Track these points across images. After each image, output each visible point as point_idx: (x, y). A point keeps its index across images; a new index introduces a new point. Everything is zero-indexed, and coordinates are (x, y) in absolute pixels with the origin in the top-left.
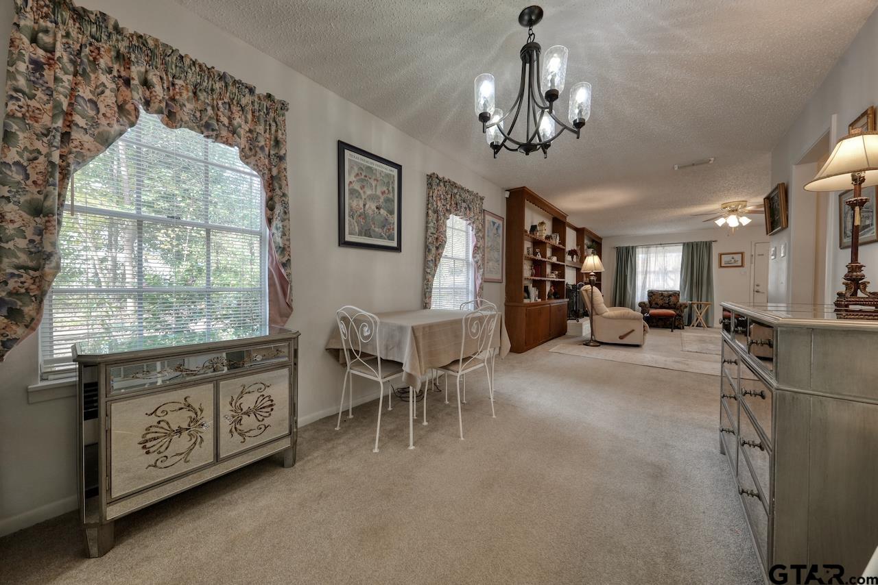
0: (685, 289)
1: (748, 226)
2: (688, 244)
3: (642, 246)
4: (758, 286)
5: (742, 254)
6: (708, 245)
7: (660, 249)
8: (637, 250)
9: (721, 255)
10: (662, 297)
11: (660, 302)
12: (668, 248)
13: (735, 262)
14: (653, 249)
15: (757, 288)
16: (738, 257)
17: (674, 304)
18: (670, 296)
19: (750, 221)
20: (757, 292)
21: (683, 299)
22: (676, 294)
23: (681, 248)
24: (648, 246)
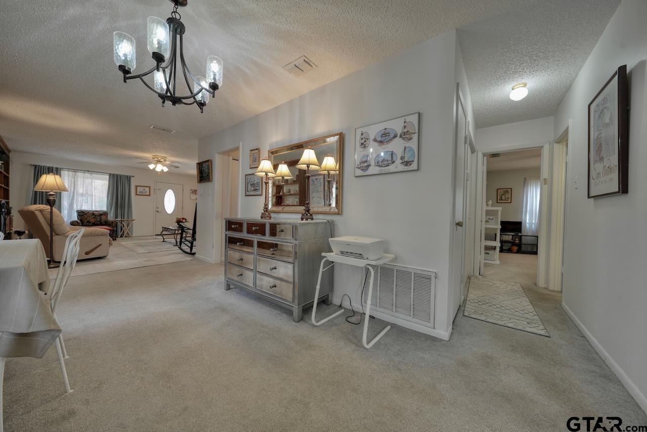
0: (111, 209)
1: (167, 172)
2: (113, 175)
3: (69, 170)
4: (158, 208)
5: (149, 187)
6: (129, 178)
7: (87, 175)
8: (62, 172)
9: (137, 187)
10: (93, 216)
11: (93, 221)
12: (96, 175)
13: (146, 192)
14: (80, 174)
15: (157, 210)
16: (147, 189)
17: (105, 222)
18: (101, 215)
19: (168, 170)
20: (158, 212)
21: (111, 217)
22: (105, 214)
23: (108, 177)
24: (75, 171)
